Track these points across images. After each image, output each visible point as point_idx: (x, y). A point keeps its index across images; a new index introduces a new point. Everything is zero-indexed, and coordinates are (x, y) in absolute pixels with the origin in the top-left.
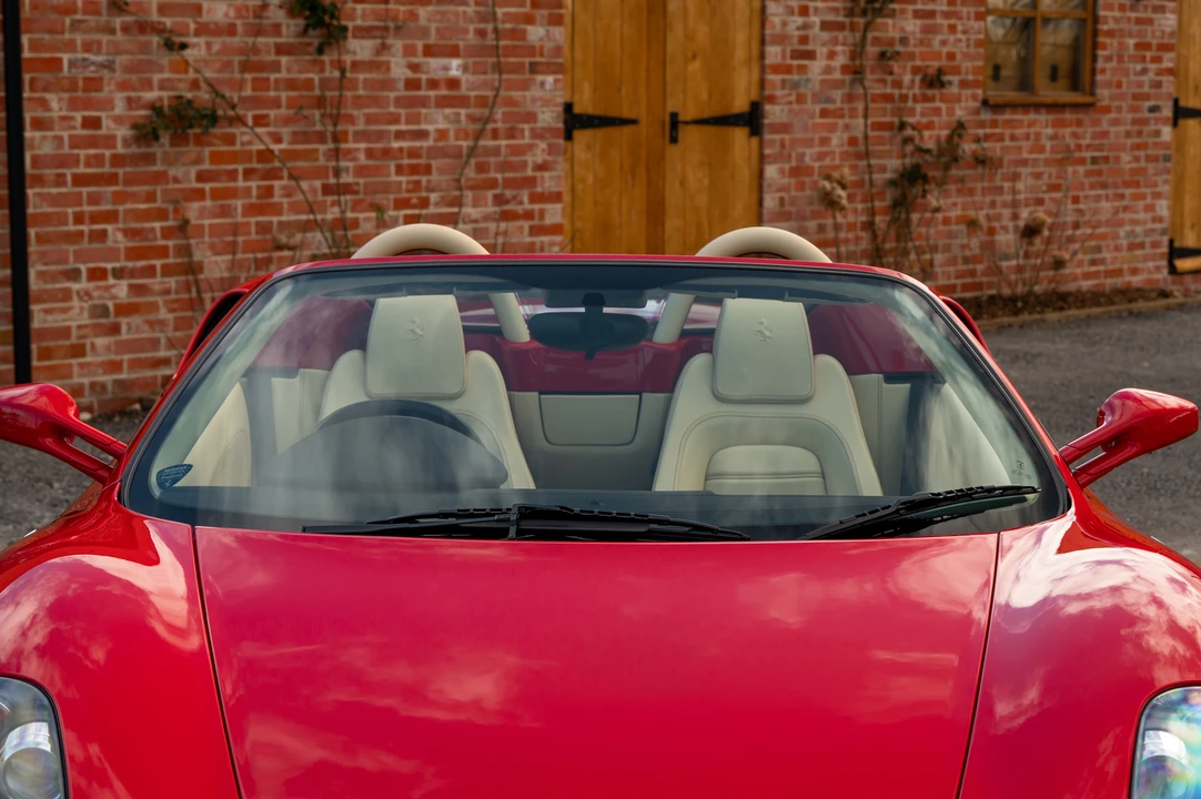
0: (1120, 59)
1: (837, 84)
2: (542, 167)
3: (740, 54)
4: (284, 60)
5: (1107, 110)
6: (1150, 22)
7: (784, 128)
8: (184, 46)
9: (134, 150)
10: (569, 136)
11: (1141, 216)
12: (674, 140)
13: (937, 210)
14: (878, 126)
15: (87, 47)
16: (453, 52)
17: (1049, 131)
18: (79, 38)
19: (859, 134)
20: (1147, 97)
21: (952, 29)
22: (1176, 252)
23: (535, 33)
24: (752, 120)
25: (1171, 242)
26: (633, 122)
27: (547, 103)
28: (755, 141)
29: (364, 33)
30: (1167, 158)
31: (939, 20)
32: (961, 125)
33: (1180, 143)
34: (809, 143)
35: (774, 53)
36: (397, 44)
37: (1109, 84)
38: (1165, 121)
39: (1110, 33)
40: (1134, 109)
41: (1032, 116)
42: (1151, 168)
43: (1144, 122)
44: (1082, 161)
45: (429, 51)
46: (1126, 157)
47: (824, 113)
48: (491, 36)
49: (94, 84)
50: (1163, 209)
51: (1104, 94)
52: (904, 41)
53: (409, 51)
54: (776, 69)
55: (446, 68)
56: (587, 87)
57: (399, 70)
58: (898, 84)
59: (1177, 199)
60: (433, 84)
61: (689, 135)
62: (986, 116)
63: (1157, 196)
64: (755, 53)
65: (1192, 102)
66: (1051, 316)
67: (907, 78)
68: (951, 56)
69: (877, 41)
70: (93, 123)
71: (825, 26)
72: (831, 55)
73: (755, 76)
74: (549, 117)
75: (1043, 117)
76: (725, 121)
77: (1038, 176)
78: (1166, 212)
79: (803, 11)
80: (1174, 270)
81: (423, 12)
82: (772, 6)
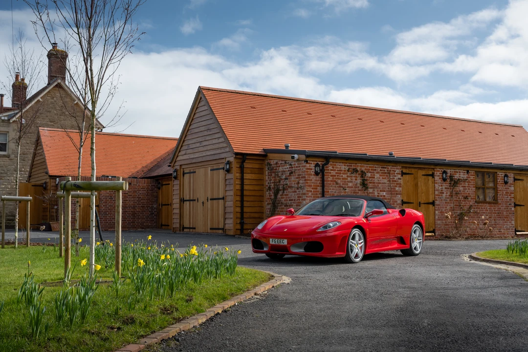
0: (502, 195)
1: (448, 198)
3: (431, 193)
4: (359, 192)
5: (500, 204)
6: (509, 188)
7: (439, 205)
8: (346, 189)
10: (402, 205)
11: (509, 224)
12: (420, 206)
13: (466, 220)
14: (456, 205)
15: (333, 189)
16: (384, 191)
17: (489, 207)
18: (332, 188)
19: (452, 206)
20: (508, 202)
21: (469, 189)
22: (516, 231)
23: (397, 189)
24: (433, 204)
25: (515, 229)
26: (413, 203)
27: (399, 199)
28: (434, 207)
29: (371, 188)
30: (513, 214)
31: (466, 188)
32: (471, 206)
33: (516, 211)
34: (443, 208)
35: (436, 192)
36: (376, 190)
37: (501, 200)
38: (513, 206)
39: (500, 190)
40: (506, 204)
41: (485, 205)
42: (510, 215)
43: (509, 207)
44: (496, 213)
45: (381, 191)
46: (505, 213)
47: (446, 203)
48: (390, 189)
50: (513, 222)
51: (500, 201)
52: (460, 191)
53: (378, 191)
54: (437, 195)
55: (383, 194)
56: (405, 197)
57: (376, 194)
58: (459, 198)
59: (516, 221)
60: (381, 196)
61: (423, 206)
62: (476, 204)
63: (512, 220)
64: (433, 193)
65: (518, 203)
66: (489, 239)
67: (461, 197)
68: (469, 194)
69: (455, 191)
71: (445, 188)
72: (447, 193)
73: (433, 197)
74: (399, 202)
75: (487, 205)
76: (428, 204)
78: (514, 223)
79: (442, 186)
80: (516, 234)
81: (380, 185)
82: (436, 185)
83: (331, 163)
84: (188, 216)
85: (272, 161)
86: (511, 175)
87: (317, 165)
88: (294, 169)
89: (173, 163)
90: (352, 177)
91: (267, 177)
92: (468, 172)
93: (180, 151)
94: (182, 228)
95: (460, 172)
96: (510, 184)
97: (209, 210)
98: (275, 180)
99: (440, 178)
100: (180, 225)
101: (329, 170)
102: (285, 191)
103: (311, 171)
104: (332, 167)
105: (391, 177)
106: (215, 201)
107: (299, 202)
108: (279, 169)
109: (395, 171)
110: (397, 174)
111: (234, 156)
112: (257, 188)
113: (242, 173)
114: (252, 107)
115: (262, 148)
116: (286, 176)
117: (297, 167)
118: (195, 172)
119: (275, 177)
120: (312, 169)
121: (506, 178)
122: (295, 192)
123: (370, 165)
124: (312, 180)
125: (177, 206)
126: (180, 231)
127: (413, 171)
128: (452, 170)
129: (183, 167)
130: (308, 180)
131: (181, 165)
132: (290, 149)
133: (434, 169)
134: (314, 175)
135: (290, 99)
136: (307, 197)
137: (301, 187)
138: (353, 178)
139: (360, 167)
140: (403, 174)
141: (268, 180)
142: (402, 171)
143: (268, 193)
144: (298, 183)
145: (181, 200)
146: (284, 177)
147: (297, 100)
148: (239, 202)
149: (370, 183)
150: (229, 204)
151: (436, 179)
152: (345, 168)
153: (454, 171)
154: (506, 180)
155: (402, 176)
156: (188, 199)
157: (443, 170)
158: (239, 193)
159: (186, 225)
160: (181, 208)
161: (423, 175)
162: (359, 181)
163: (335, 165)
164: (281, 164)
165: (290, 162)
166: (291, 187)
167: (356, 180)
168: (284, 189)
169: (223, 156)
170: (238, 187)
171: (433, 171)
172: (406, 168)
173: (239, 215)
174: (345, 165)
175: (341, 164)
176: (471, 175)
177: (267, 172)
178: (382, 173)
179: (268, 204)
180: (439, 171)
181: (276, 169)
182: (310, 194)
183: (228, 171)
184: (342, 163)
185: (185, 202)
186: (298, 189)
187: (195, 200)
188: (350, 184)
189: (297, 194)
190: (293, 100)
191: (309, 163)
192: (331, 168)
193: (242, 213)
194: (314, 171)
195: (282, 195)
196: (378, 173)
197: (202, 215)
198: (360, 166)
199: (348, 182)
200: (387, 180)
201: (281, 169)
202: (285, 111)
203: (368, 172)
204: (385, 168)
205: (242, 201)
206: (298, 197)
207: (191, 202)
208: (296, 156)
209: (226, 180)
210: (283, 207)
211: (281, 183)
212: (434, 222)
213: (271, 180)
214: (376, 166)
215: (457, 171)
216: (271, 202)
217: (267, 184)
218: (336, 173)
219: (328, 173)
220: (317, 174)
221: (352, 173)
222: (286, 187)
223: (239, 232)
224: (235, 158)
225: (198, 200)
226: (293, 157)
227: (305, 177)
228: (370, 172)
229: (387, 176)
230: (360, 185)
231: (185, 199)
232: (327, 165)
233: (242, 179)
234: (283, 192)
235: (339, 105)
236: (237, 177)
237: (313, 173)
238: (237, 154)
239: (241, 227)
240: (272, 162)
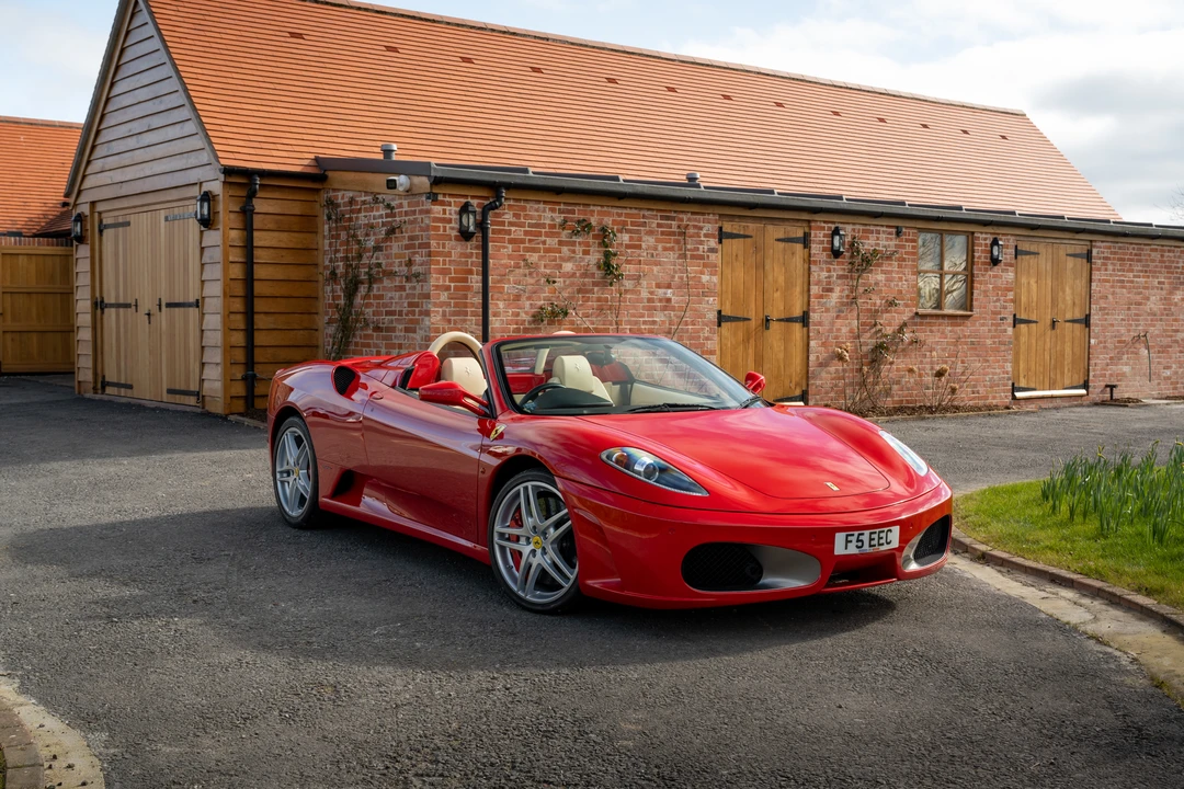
0: (985, 295)
1: (845, 304)
2: (707, 339)
3: (798, 289)
4: (596, 289)
5: (979, 319)
6: (1001, 277)
7: (820, 324)
8: (554, 282)
9: (533, 326)
10: (719, 325)
11: (998, 371)
12: (767, 328)
13: (891, 363)
14: (864, 324)
15: (515, 282)
16: (669, 287)
17: (949, 328)
18: (512, 278)
19: (855, 327)
20: (1000, 313)
21: (900, 279)
22: (1014, 389)
23: (705, 279)
24: (804, 319)
25: (1013, 384)
26: (749, 319)
27: (710, 310)
28: (805, 329)
29: (630, 277)
30: (1010, 343)
31: (894, 275)
32: (904, 324)
33: (1017, 336)
34: (831, 331)
35: (815, 290)
37: (980, 306)
38: (1009, 325)
39: (980, 282)
40: (993, 319)
41: (941, 321)
42: (1003, 348)
43: (998, 325)
44: (966, 343)
45: (658, 286)
46: (989, 342)
47: (838, 317)
48: (685, 279)
49: (518, 297)
50: (1009, 367)
51: (977, 311)
52: (877, 284)
53: (649, 286)
54: (815, 297)
55: (666, 294)
56: (728, 304)
57: (645, 294)
58: (874, 304)
59: (1016, 362)
60: (660, 301)
61: (774, 326)
62: (918, 320)
63: (1006, 361)
64: (806, 289)
65: (1024, 316)
66: (948, 415)
67: (878, 302)
68: (900, 292)
69: (863, 284)
70: (518, 314)
71: (839, 277)
72: (842, 291)
73: (806, 299)
74: (713, 316)
75: (946, 321)
76: (789, 320)
77: (944, 350)
78: (1010, 369)
79: (829, 271)
80: (1014, 398)
81: (655, 269)
82: (813, 268)
83: (512, 203)
84: (114, 349)
85: (340, 194)
86: (1008, 240)
87: (465, 209)
88: (398, 219)
89: (74, 196)
90: (574, 244)
91: (327, 242)
92: (898, 233)
93: (89, 162)
94: (99, 386)
95: (878, 232)
96: (1006, 265)
97: (164, 337)
98: (347, 251)
99: (824, 249)
100: (95, 374)
101: (503, 223)
102: (375, 286)
103: (448, 226)
104: (514, 215)
105: (689, 247)
106: (177, 309)
107: (411, 321)
108: (357, 218)
109: (701, 228)
110: (706, 236)
111: (222, 177)
112: (295, 274)
113: (248, 228)
114: (293, 35)
115: (312, 156)
116: (377, 241)
117: (406, 213)
118: (128, 224)
119: (347, 243)
120: (450, 221)
121: (996, 248)
122: (402, 288)
123: (628, 211)
124: (449, 254)
125: (88, 318)
126: (95, 389)
127: (752, 227)
128: (857, 227)
129: (100, 207)
130: (439, 254)
131: (93, 204)
132: (394, 158)
133: (809, 221)
134: (457, 239)
135: (414, 18)
136: (435, 305)
137: (417, 275)
138: (577, 248)
139: (598, 215)
140: (722, 236)
141: (329, 250)
142: (721, 228)
143: (329, 288)
144: (410, 263)
145: (96, 304)
146: (371, 244)
147: (434, 21)
148: (239, 317)
149: (628, 262)
150: (214, 321)
151: (813, 252)
152: (553, 219)
153: (862, 228)
154: (995, 253)
155: (720, 242)
156: (113, 301)
157: (833, 226)
158: (239, 289)
159: (111, 376)
160: (97, 326)
161: (779, 240)
162: (595, 256)
163: (524, 209)
164: (364, 202)
165: (388, 198)
166: (391, 274)
167: (586, 253)
168: (372, 280)
169: (193, 176)
170: (237, 272)
171: (807, 230)
172: (732, 217)
173: (240, 356)
174: (553, 210)
175: (542, 206)
176: (907, 241)
177: (326, 227)
178: (663, 233)
179: (330, 322)
180: (823, 228)
181: (350, 219)
182: (444, 297)
183: (207, 223)
184: (545, 202)
185: (106, 310)
186: (408, 279)
187: (127, 306)
188: (568, 267)
189: (408, 296)
190: (421, 19)
191: (442, 203)
192: (508, 217)
193: (250, 347)
194: (457, 226)
195: (366, 296)
196: (650, 233)
197: (147, 352)
198: (599, 213)
199: (562, 259)
200: (678, 253)
201: (362, 219)
202: (395, 50)
203: (620, 231)
204: (673, 219)
205: (249, 314)
206: (410, 305)
207: (121, 310)
208: (402, 180)
209: (202, 249)
210: (370, 332)
211: (365, 261)
212: (804, 371)
213: (337, 251)
214: (646, 213)
215: (872, 228)
216: (337, 316)
217: (327, 263)
218: (526, 233)
219: (500, 231)
220: (465, 235)
221: (575, 233)
222: (378, 272)
223: (240, 406)
224: (224, 182)
225: (136, 306)
226: (392, 185)
227: (428, 245)
228: (628, 231)
229: (677, 242)
230: (599, 268)
231: (106, 301)
232: (497, 208)
233: (249, 247)
234: (370, 289)
235: (554, 40)
236: (233, 240)
237: (454, 233)
238: (229, 171)
239: (247, 391)
240: (342, 198)
